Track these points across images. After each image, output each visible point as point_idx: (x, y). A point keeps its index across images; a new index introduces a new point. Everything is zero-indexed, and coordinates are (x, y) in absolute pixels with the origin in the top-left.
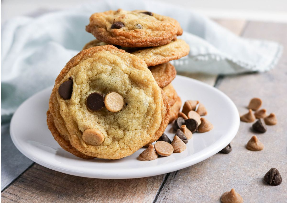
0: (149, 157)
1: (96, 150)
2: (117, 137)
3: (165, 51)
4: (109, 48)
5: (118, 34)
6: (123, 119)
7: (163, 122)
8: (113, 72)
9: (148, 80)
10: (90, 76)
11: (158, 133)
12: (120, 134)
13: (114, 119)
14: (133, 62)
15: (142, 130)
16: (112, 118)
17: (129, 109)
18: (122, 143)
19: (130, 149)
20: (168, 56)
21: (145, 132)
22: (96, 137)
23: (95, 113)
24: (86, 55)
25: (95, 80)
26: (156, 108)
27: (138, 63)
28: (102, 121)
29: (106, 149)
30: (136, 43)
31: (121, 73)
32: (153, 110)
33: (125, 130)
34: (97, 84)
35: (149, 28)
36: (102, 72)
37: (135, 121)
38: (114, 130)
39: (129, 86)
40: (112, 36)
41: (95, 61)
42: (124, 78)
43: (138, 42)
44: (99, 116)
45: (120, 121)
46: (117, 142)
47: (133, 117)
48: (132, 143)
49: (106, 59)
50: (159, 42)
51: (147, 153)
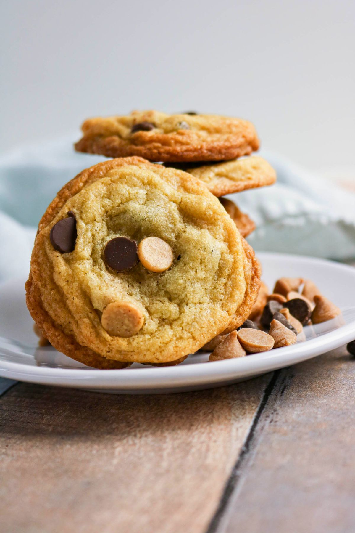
0: (230, 353)
1: (129, 343)
2: (167, 316)
3: (234, 170)
4: (136, 162)
5: (147, 139)
6: (176, 282)
7: (249, 291)
8: (149, 198)
9: (215, 213)
10: (108, 208)
11: (241, 310)
12: (174, 311)
13: (158, 285)
14: (182, 183)
15: (211, 305)
16: (155, 284)
17: (185, 265)
18: (178, 326)
19: (194, 338)
20: (241, 180)
21: (218, 306)
22: (130, 316)
23: (122, 275)
24: (95, 175)
25: (118, 215)
26: (235, 262)
27: (192, 184)
28: (136, 291)
29: (149, 339)
30: (182, 152)
31: (164, 200)
32: (230, 265)
33: (181, 303)
34: (122, 222)
35: (203, 128)
36: (129, 200)
37: (198, 286)
38: (161, 304)
39: (180, 225)
40: (136, 145)
41: (113, 182)
42: (171, 209)
43: (187, 151)
44: (128, 282)
45: (170, 287)
46: (167, 327)
47: (194, 278)
48: (197, 326)
49: (135, 176)
50: (224, 151)
51: (226, 347)
